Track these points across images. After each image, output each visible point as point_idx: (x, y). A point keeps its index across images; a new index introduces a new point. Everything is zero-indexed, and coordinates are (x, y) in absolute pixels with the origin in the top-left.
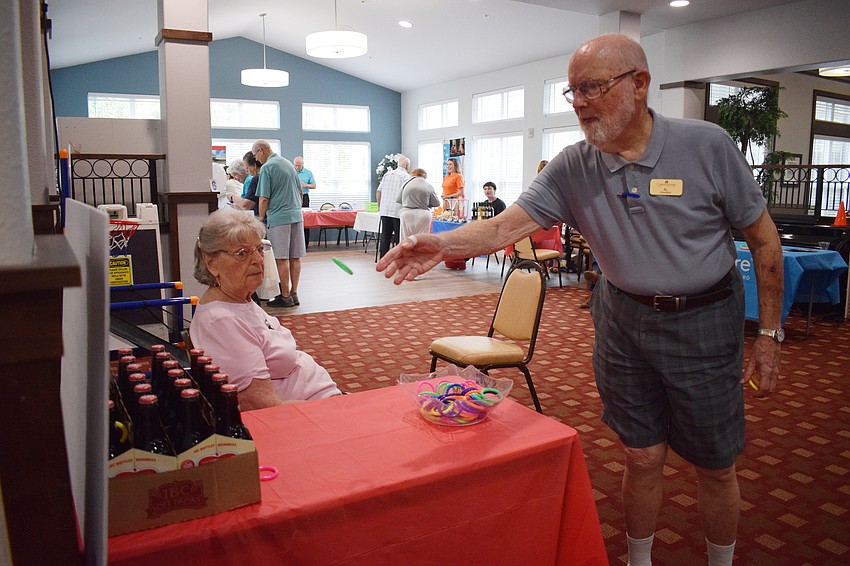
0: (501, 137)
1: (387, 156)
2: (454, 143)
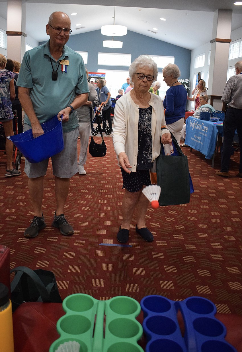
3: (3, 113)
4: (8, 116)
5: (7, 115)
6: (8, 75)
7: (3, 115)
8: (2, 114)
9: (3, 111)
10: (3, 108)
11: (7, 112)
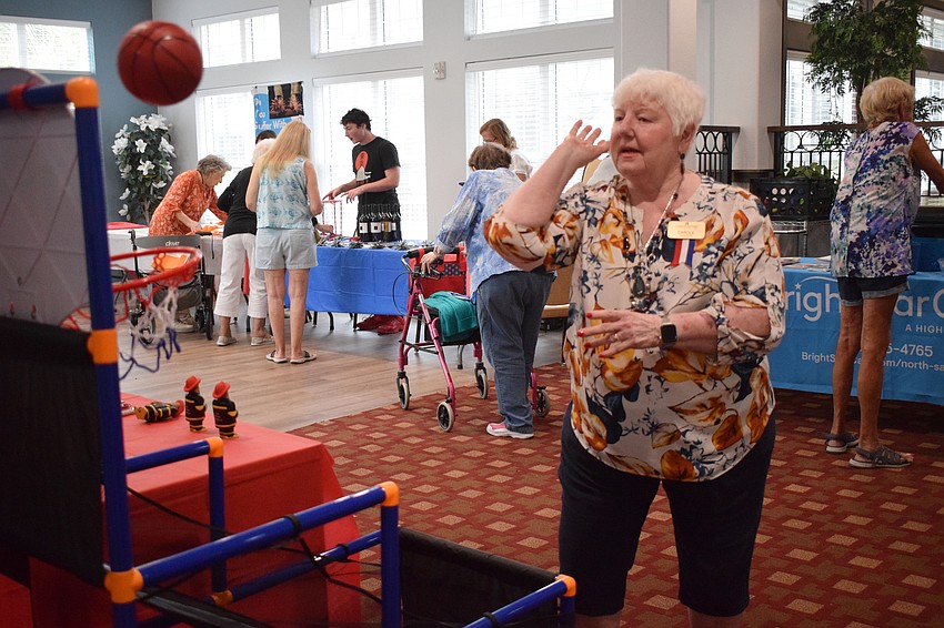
0: (375, 80)
1: (133, 120)
2: (278, 92)
3: (874, 261)
4: (894, 266)
5: (890, 263)
6: (891, 138)
7: (876, 269)
8: (871, 264)
9: (873, 253)
10: (872, 245)
11: (888, 255)
